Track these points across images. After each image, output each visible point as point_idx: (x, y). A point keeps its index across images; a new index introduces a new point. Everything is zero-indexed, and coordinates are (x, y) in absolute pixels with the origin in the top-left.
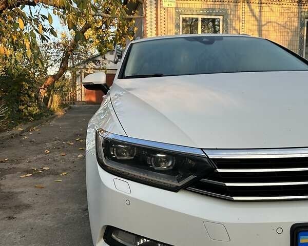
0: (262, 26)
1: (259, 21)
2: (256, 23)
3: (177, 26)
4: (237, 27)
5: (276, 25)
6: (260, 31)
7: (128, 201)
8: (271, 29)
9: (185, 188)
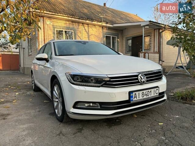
0: (90, 36)
1: (88, 34)
2: (87, 34)
3: (54, 33)
4: (80, 36)
5: (94, 36)
6: (89, 38)
7: (85, 92)
8: (93, 37)
9: (102, 86)
